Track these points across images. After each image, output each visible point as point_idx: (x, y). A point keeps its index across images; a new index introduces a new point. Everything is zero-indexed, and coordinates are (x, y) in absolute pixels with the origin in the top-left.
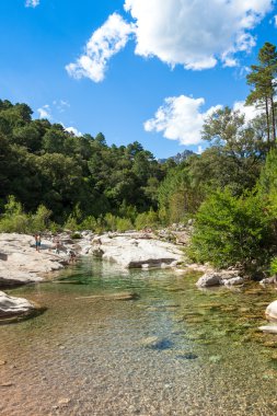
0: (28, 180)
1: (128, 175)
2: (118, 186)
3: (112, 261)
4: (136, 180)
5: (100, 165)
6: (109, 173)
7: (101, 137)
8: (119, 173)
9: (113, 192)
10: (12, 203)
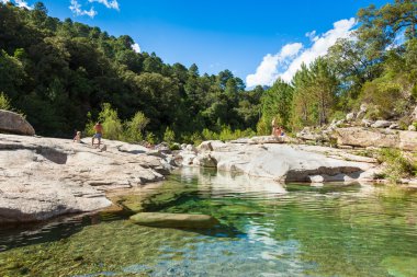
0: (127, 96)
1: (222, 97)
2: (213, 107)
3: (235, 172)
4: (229, 101)
5: (195, 87)
6: (204, 95)
7: (195, 68)
8: (213, 95)
9: (208, 112)
10: (107, 111)
